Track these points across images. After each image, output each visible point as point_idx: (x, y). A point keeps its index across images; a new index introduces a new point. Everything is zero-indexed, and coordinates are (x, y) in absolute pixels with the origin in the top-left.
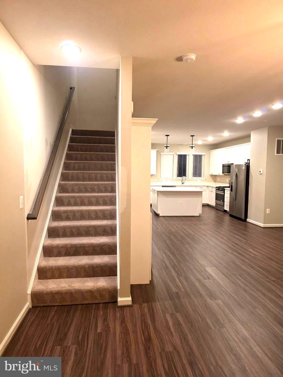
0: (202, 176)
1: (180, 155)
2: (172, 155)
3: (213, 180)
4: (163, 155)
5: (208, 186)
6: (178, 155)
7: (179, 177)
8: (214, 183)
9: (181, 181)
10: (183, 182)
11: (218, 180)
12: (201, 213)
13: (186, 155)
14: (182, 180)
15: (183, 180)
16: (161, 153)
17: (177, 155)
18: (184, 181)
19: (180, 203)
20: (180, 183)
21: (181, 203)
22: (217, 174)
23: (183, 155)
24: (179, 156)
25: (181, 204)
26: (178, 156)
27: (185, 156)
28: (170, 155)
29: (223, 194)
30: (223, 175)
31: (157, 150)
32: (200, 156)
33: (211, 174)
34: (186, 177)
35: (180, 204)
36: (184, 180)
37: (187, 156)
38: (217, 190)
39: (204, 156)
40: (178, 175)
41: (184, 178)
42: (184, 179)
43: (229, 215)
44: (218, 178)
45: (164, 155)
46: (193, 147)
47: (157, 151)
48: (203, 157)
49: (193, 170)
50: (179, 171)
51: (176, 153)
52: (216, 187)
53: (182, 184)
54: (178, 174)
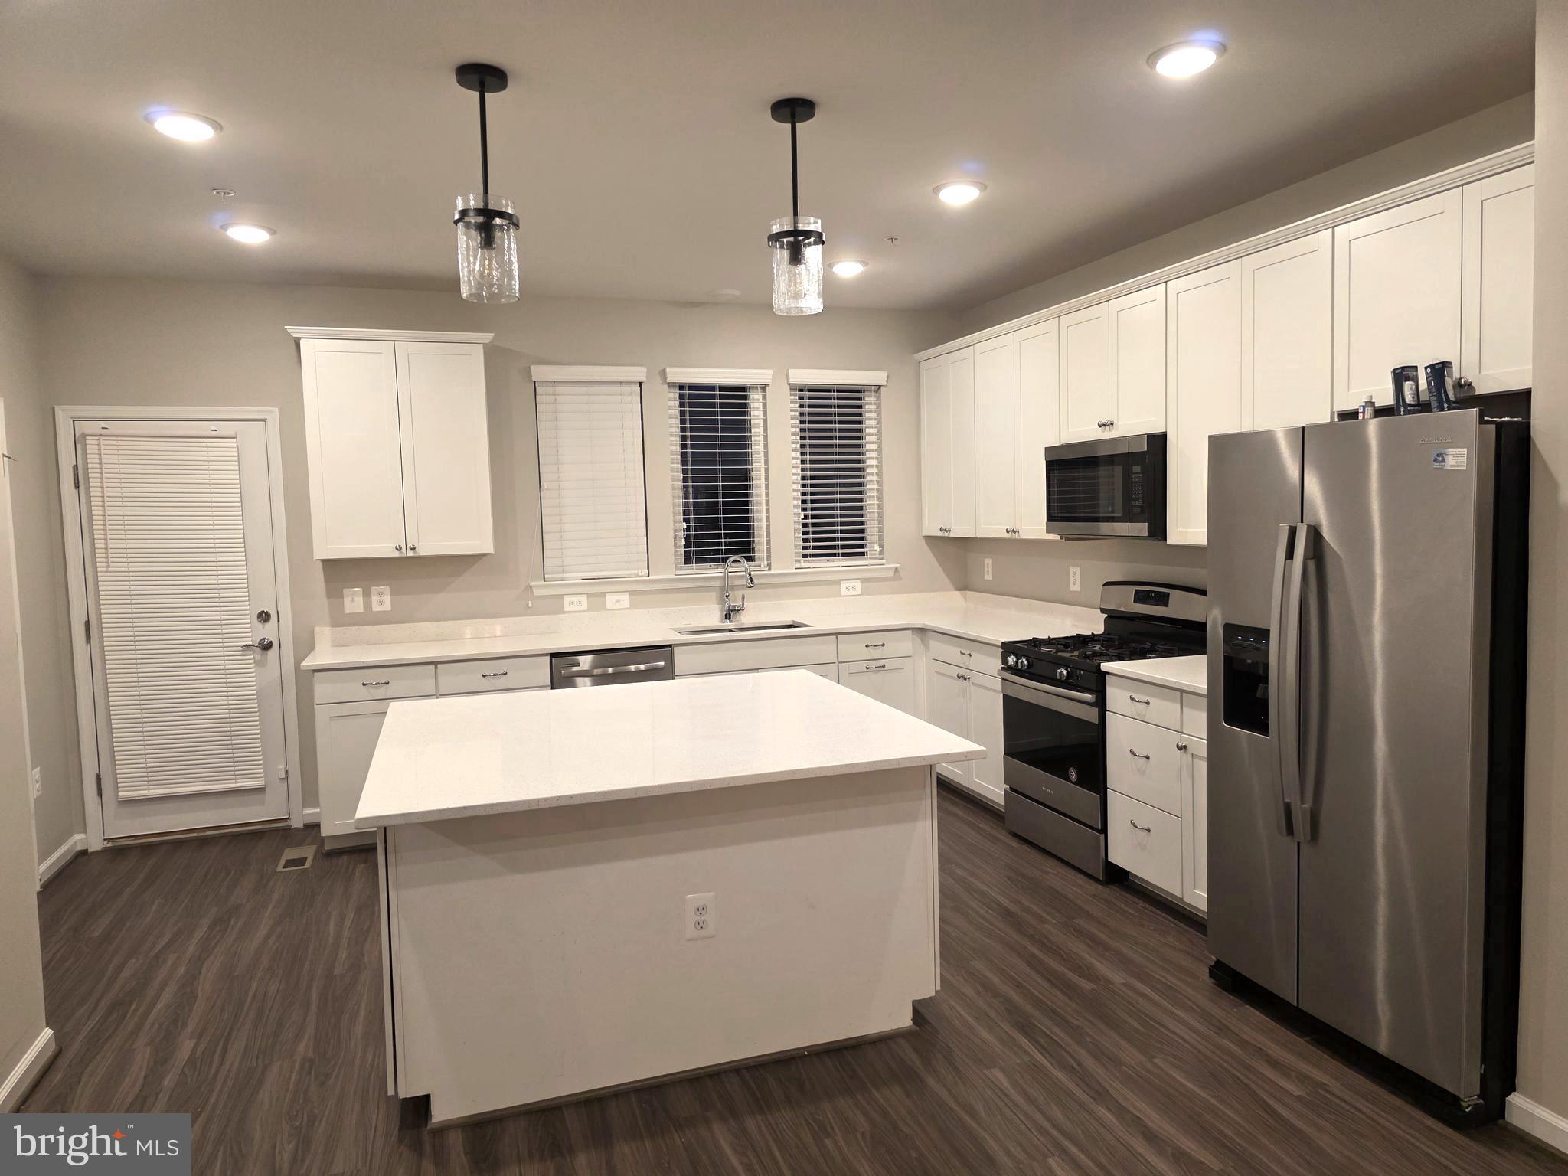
0: (872, 546)
1: (691, 387)
2: (626, 389)
3: (947, 581)
5: (922, 631)
6: (681, 387)
7: (698, 561)
8: (958, 593)
9: (714, 595)
10: (735, 598)
11: (989, 577)
12: (928, 985)
13: (742, 388)
14: (722, 587)
15: (733, 588)
16: (538, 372)
17: (670, 385)
18: (739, 594)
19: (691, 918)
21: (701, 911)
22: (995, 530)
23: (723, 388)
24: (691, 396)
25: (700, 925)
26: (681, 396)
27: (736, 397)
28: (616, 389)
29: (1091, 715)
30: (1051, 536)
31: (488, 337)
32: (851, 396)
33: (940, 534)
34: (748, 559)
35: (691, 931)
36: (741, 587)
37: (755, 400)
38: (1014, 670)
39: (878, 398)
40: (687, 553)
41: (737, 568)
42: (737, 582)
43: (1212, 975)
44: (988, 562)
45: (560, 389)
46: (807, 234)
47: (494, 358)
48: (869, 401)
49: (804, 510)
50: (696, 520)
51: (663, 373)
52: (1009, 648)
53: (726, 615)
54: (687, 537)
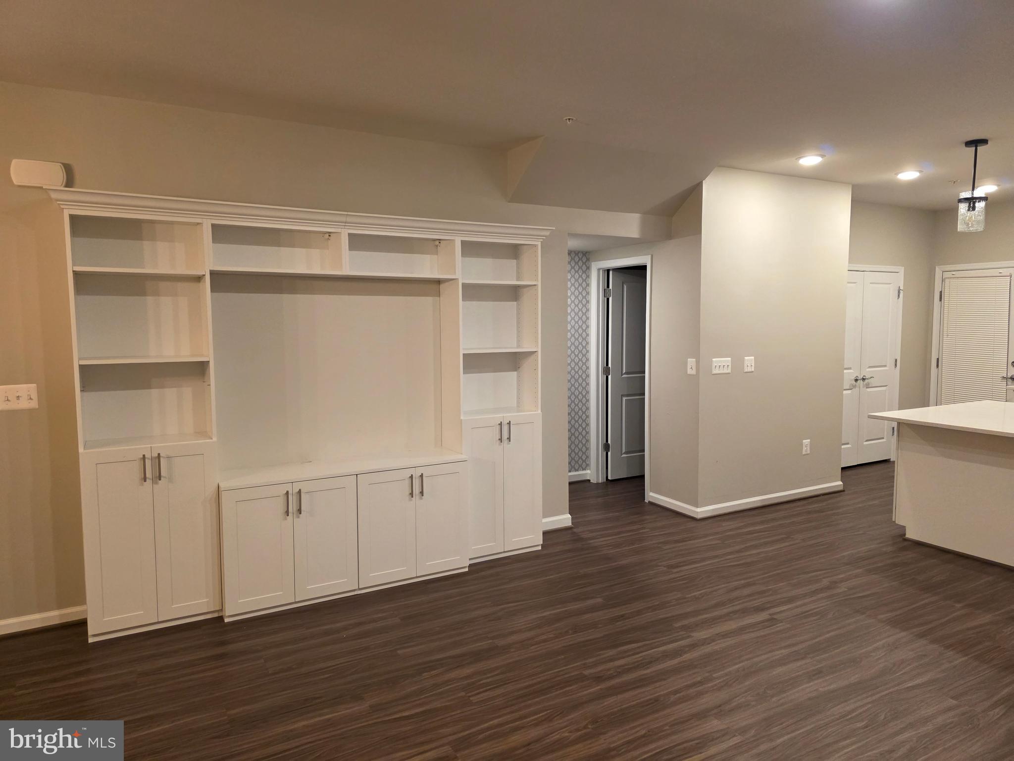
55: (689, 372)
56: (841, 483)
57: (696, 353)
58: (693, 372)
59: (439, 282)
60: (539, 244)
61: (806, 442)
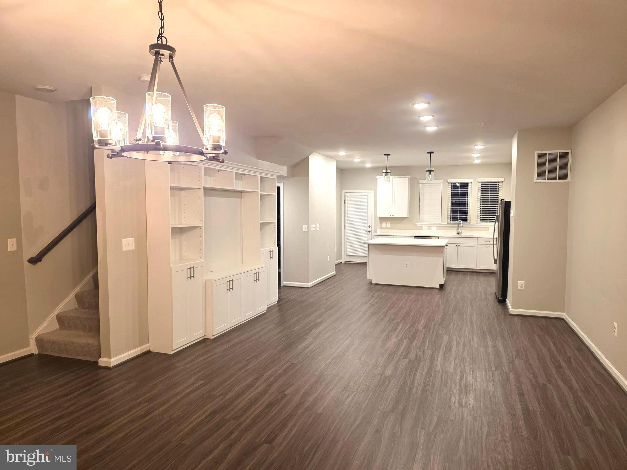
2: (439, 184)
4: (423, 185)
6: (452, 183)
7: (453, 221)
9: (456, 228)
10: (460, 230)
13: (467, 183)
16: (420, 182)
17: (449, 183)
20: (454, 233)
24: (454, 185)
26: (452, 185)
27: (466, 185)
31: (409, 176)
32: (495, 184)
34: (465, 221)
37: (470, 185)
40: (450, 219)
41: (463, 223)
45: (425, 185)
48: (501, 185)
51: (447, 181)
53: (458, 233)
54: (451, 215)
55: (304, 230)
56: (335, 272)
57: (307, 223)
58: (307, 230)
59: (241, 192)
60: (276, 178)
61: (329, 256)
